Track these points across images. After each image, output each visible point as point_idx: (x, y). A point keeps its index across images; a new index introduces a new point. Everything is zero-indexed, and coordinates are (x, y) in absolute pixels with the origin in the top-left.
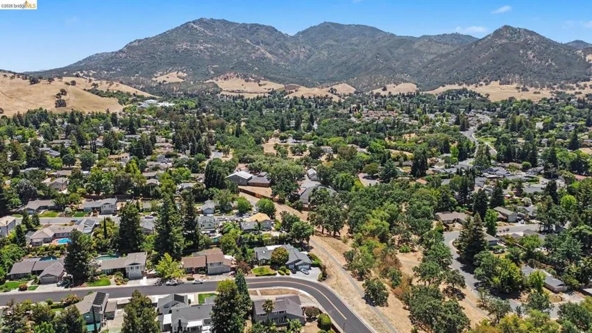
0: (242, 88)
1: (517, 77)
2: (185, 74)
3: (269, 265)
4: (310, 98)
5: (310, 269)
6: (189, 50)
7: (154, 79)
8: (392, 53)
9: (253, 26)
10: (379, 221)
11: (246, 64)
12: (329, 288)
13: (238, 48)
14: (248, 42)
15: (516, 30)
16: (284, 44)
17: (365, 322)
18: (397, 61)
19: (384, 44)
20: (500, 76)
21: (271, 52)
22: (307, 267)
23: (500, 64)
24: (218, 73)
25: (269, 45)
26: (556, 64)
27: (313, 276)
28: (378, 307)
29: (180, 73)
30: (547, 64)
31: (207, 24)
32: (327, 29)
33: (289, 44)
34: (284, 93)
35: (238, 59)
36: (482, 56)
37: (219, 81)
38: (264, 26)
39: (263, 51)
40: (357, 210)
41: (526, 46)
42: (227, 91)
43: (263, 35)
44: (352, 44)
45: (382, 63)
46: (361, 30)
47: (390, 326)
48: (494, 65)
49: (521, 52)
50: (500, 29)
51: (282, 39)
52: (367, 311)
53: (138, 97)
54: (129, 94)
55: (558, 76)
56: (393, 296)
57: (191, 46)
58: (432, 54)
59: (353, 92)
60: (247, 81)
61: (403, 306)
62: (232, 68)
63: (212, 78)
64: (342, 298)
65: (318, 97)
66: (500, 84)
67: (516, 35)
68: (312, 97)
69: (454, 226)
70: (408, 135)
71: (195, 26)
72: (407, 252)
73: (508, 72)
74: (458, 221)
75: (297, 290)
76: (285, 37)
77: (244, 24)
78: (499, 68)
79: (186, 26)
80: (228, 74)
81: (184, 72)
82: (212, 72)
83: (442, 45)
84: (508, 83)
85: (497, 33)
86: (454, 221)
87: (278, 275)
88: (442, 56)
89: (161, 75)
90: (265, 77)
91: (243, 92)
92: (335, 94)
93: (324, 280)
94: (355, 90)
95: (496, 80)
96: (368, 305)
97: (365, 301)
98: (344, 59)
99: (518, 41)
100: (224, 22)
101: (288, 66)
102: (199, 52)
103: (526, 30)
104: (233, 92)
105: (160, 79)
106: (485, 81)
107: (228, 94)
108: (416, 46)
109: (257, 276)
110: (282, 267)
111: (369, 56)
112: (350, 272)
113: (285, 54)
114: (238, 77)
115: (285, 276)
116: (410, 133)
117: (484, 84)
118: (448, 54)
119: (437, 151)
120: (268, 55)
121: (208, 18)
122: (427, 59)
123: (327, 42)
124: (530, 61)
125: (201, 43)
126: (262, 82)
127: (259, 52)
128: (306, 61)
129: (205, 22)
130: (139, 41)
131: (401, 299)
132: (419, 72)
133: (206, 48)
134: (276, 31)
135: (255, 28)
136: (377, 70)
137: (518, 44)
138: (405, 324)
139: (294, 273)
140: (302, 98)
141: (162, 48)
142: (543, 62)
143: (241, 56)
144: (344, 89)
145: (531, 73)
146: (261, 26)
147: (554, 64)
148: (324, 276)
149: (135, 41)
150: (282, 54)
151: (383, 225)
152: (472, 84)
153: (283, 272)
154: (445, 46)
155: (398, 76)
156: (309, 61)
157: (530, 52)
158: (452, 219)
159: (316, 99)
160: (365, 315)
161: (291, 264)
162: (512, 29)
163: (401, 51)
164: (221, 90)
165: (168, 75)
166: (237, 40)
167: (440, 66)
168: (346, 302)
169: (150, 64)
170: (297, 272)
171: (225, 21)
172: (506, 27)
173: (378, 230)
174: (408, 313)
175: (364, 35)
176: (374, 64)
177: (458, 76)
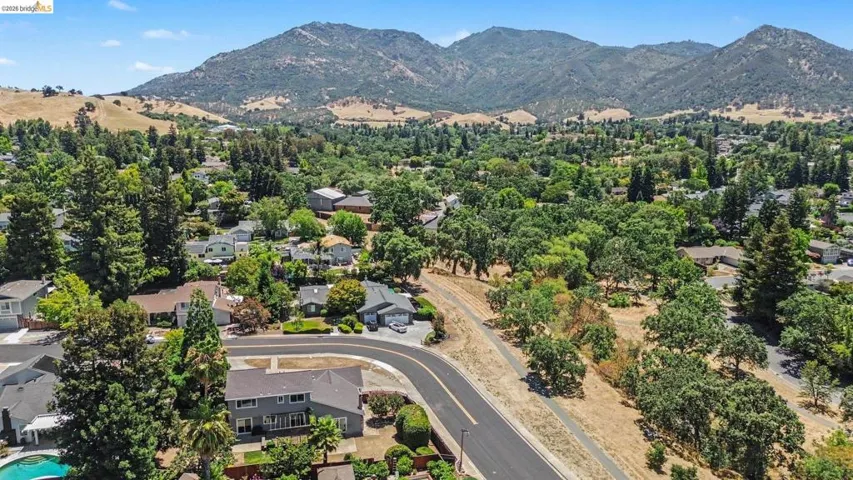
0: (367, 116)
1: (785, 97)
2: (288, 100)
3: (322, 316)
4: (466, 126)
5: (411, 323)
6: (294, 67)
7: (243, 106)
8: (592, 70)
9: (387, 32)
10: (567, 249)
11: (376, 85)
12: (446, 357)
13: (365, 64)
14: (380, 54)
15: (781, 31)
16: (434, 59)
17: (524, 432)
18: (600, 80)
19: (581, 57)
20: (759, 96)
21: (412, 70)
22: (406, 318)
23: (757, 80)
24: (334, 98)
25: (411, 60)
26: (845, 78)
27: (415, 336)
28: (559, 399)
29: (280, 99)
30: (831, 78)
31: (322, 30)
32: (496, 37)
33: (440, 59)
34: (429, 121)
35: (365, 79)
36: (729, 69)
37: (336, 107)
38: (404, 33)
39: (401, 67)
40: (525, 235)
41: (799, 53)
42: (345, 119)
43: (402, 46)
44: (533, 58)
45: (577, 83)
46: (547, 37)
47: (588, 441)
48: (749, 81)
49: (790, 61)
50: (756, 31)
51: (430, 51)
52: (532, 408)
53: (210, 122)
54: (196, 118)
55: (849, 95)
56: (597, 378)
57: (297, 60)
58: (651, 70)
59: (533, 123)
60: (375, 107)
61: (620, 399)
62: (357, 92)
63: (325, 104)
64: (472, 379)
65: (480, 125)
66: (759, 109)
67: (781, 39)
68: (470, 125)
69: (716, 269)
70: (619, 158)
71: (304, 33)
72: (624, 305)
73: (770, 91)
74: (723, 260)
75: (369, 360)
76: (435, 49)
77: (376, 30)
78: (757, 85)
79: (292, 33)
80: (348, 98)
81: (286, 98)
82: (327, 97)
83: (667, 57)
84: (771, 106)
85: (753, 37)
86: (714, 260)
87: (336, 333)
88: (668, 71)
89: (253, 101)
90: (403, 102)
91: (368, 120)
92: (506, 123)
93: (437, 342)
94: (536, 119)
95: (752, 103)
96: (534, 394)
97: (527, 385)
98: (520, 79)
99: (785, 47)
100: (346, 27)
101: (438, 89)
102: (309, 69)
103: (796, 32)
104: (354, 120)
105: (251, 106)
106: (736, 104)
107: (346, 123)
108: (628, 59)
109: (286, 333)
110: (348, 317)
111: (559, 73)
112: (499, 332)
113: (434, 72)
114: (362, 102)
115: (352, 334)
116: (623, 154)
117: (733, 108)
118: (677, 69)
119: (670, 176)
120: (410, 74)
121: (324, 22)
122: (644, 78)
123: (497, 55)
124: (804, 74)
125: (312, 57)
126: (398, 109)
127: (396, 69)
128: (465, 84)
129: (319, 28)
130: (224, 55)
131: (616, 386)
132: (633, 96)
133: (320, 64)
134: (422, 39)
135: (390, 37)
136: (569, 93)
137: (785, 50)
138: (627, 438)
139: (373, 329)
140: (456, 125)
141: (256, 64)
142: (825, 75)
143: (369, 75)
144: (521, 117)
145: (807, 92)
146: (399, 32)
147: (841, 78)
148: (439, 337)
149: (218, 55)
150: (430, 73)
151: (576, 256)
152: (716, 109)
153: (348, 328)
154: (673, 59)
155: (601, 100)
156: (470, 82)
157: (803, 62)
158: (712, 256)
159: (476, 127)
160: (523, 416)
161: (369, 312)
162: (775, 29)
163: (606, 66)
164: (337, 118)
165: (262, 101)
166: (365, 52)
167: (667, 86)
168: (480, 388)
169: (237, 87)
170: (380, 329)
171: (347, 25)
172: (766, 28)
173: (565, 265)
174: (636, 414)
175: (550, 45)
176: (565, 84)
177: (693, 98)
